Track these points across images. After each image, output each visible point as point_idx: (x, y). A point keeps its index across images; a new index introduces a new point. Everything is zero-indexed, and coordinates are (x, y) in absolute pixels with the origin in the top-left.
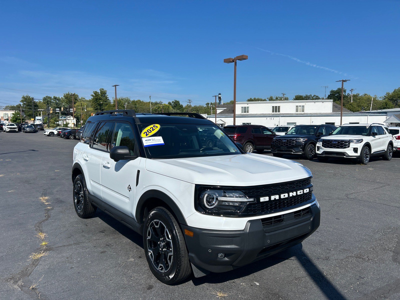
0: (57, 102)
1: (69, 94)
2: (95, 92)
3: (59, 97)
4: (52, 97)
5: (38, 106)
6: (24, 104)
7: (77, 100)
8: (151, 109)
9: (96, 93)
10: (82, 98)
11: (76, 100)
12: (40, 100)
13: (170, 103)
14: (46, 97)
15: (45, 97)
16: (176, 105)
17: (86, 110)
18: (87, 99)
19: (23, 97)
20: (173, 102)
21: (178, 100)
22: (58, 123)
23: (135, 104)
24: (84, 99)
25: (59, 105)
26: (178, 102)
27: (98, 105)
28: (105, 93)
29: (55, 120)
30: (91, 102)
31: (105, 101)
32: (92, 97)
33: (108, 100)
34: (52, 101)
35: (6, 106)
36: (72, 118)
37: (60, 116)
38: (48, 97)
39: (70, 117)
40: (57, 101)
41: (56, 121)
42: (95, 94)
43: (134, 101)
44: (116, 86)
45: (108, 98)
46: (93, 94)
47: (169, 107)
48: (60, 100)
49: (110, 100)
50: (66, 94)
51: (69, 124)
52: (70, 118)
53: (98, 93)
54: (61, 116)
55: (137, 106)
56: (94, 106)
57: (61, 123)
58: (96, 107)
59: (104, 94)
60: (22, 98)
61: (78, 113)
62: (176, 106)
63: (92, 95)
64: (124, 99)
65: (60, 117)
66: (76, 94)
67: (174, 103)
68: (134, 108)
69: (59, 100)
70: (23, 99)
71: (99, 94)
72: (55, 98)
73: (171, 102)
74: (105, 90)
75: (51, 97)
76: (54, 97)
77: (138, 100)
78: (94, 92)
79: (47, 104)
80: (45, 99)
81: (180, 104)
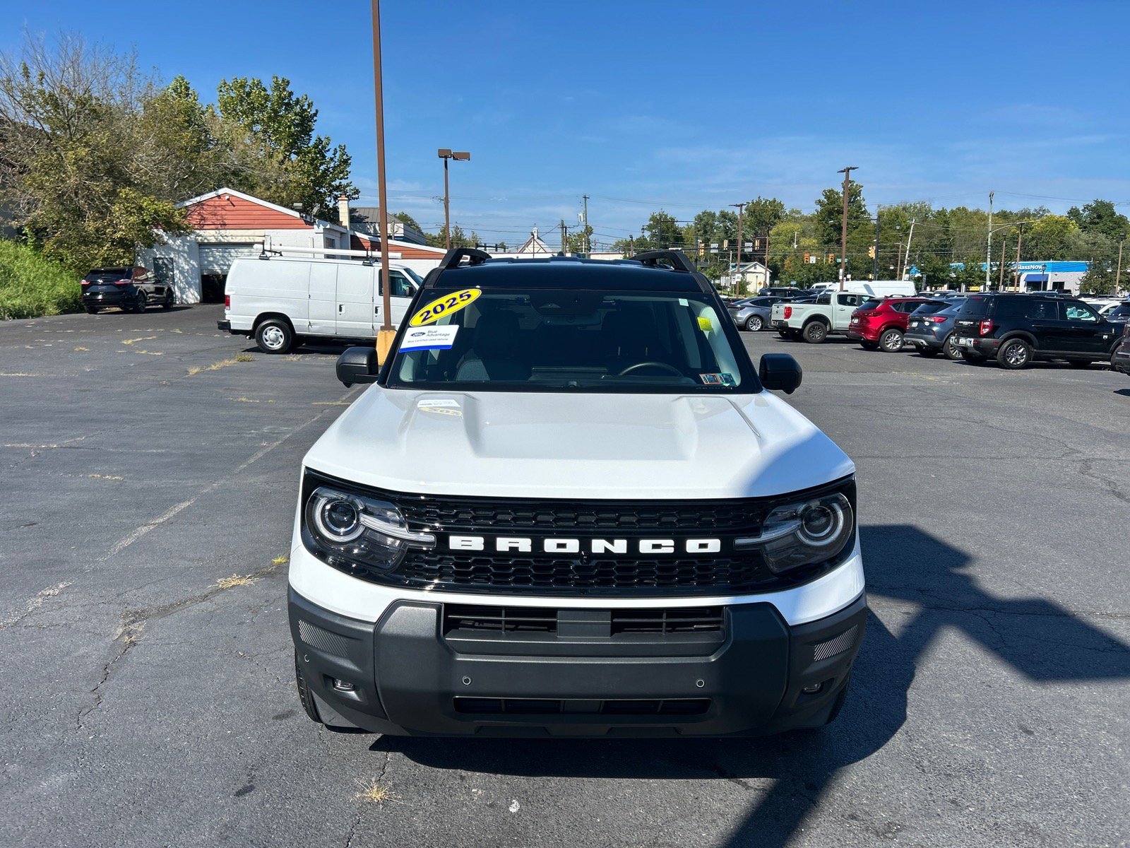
0: (728, 226)
1: (758, 203)
2: (829, 191)
3: (733, 213)
4: (718, 214)
5: (683, 239)
6: (653, 235)
7: (779, 218)
8: (990, 234)
9: (830, 195)
10: (793, 211)
11: (775, 218)
12: (690, 224)
13: (1078, 211)
14: (704, 213)
15: (701, 214)
16: (1099, 217)
17: (796, 246)
18: (805, 215)
19: (653, 219)
20: (1086, 208)
21: (1107, 201)
22: (717, 282)
23: (945, 222)
24: (799, 212)
25: (731, 234)
26: (1109, 207)
27: (835, 231)
28: (858, 194)
29: (711, 275)
30: (815, 221)
31: (855, 215)
32: (819, 208)
33: (862, 213)
34: (716, 223)
35: (617, 241)
36: (760, 269)
37: (731, 264)
38: (707, 213)
39: (755, 265)
40: (728, 224)
41: (714, 276)
42: (827, 197)
43: (942, 213)
44: (848, 169)
45: (864, 206)
46: (823, 198)
47: (1065, 226)
48: (736, 219)
49: (869, 214)
50: (753, 203)
51: (748, 284)
52: (755, 268)
53: (837, 193)
54: (734, 264)
55: (952, 226)
56: (821, 231)
57: (727, 281)
58: (828, 235)
59: (852, 196)
60: (650, 220)
61: (776, 255)
62: (1097, 220)
63: (819, 202)
64: (911, 206)
65: (731, 267)
66: (778, 200)
67: (1094, 210)
68: (940, 235)
69: (733, 219)
70: (652, 222)
71: (839, 198)
72: (724, 216)
73: (1081, 208)
74: (857, 185)
75: (714, 214)
76: (721, 212)
77: (958, 209)
78: (824, 191)
79: (702, 231)
80: (699, 219)
81: (1114, 213)
